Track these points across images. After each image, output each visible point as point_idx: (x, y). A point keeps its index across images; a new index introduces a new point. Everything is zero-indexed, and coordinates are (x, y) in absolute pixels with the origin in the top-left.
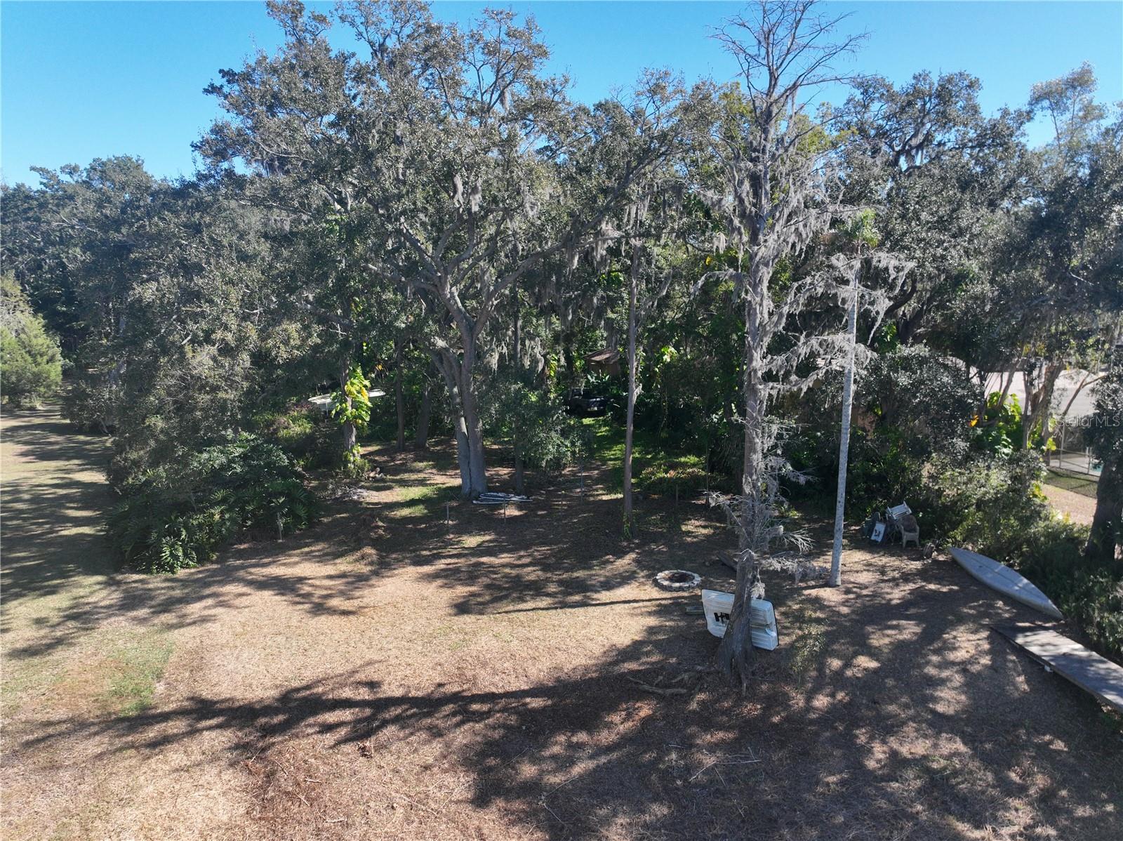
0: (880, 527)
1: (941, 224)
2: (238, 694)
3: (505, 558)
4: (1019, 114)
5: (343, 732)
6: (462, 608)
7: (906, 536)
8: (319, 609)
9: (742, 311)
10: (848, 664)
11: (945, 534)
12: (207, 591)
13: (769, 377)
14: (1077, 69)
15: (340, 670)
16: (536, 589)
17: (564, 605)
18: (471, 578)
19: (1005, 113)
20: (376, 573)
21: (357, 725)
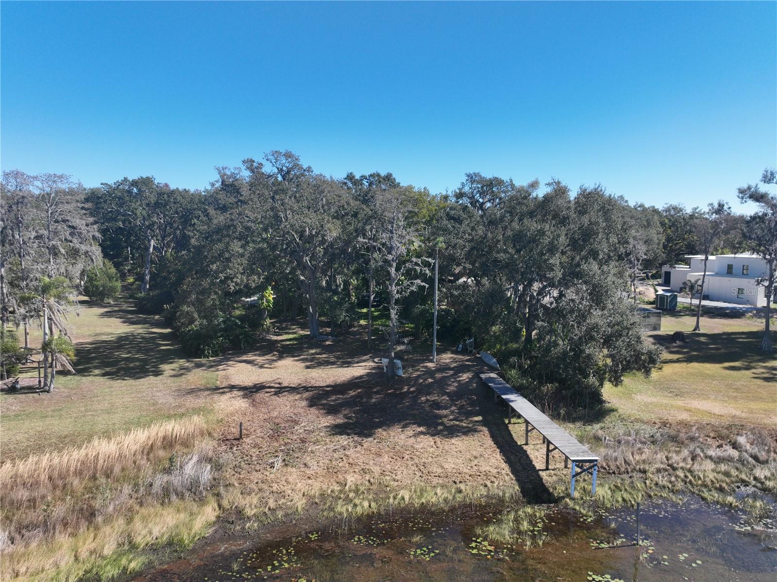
2: (241, 384)
3: (324, 356)
5: (272, 393)
6: (308, 367)
8: (261, 367)
10: (426, 380)
12: (223, 363)
15: (270, 380)
16: (333, 363)
17: (341, 367)
18: (311, 360)
20: (279, 359)
21: (276, 392)
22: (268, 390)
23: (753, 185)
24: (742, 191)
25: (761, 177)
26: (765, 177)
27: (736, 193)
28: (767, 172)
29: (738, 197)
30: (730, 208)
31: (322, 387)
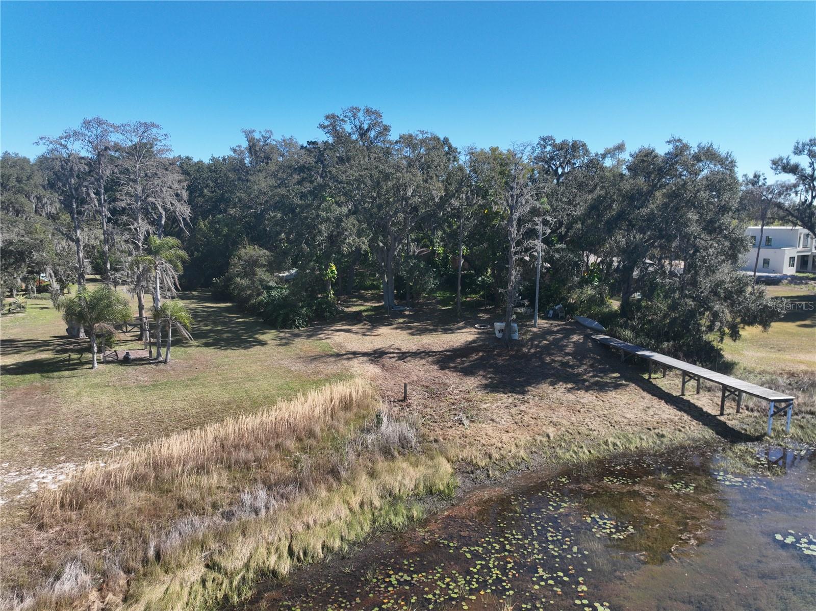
0: (551, 312)
1: (570, 202)
3: (416, 324)
4: (602, 155)
5: (396, 358)
6: (412, 334)
7: (560, 315)
8: (364, 335)
9: (508, 233)
10: (540, 342)
11: (574, 314)
13: (516, 253)
14: (620, 142)
15: (384, 346)
18: (408, 329)
19: (597, 155)
21: (399, 357)
22: (391, 355)
23: (785, 155)
24: (775, 163)
25: (792, 149)
26: (796, 148)
27: (770, 164)
28: (798, 143)
29: (772, 168)
30: (765, 179)
31: (442, 351)
